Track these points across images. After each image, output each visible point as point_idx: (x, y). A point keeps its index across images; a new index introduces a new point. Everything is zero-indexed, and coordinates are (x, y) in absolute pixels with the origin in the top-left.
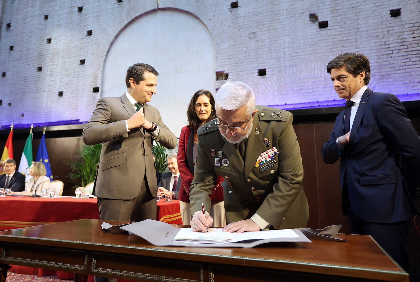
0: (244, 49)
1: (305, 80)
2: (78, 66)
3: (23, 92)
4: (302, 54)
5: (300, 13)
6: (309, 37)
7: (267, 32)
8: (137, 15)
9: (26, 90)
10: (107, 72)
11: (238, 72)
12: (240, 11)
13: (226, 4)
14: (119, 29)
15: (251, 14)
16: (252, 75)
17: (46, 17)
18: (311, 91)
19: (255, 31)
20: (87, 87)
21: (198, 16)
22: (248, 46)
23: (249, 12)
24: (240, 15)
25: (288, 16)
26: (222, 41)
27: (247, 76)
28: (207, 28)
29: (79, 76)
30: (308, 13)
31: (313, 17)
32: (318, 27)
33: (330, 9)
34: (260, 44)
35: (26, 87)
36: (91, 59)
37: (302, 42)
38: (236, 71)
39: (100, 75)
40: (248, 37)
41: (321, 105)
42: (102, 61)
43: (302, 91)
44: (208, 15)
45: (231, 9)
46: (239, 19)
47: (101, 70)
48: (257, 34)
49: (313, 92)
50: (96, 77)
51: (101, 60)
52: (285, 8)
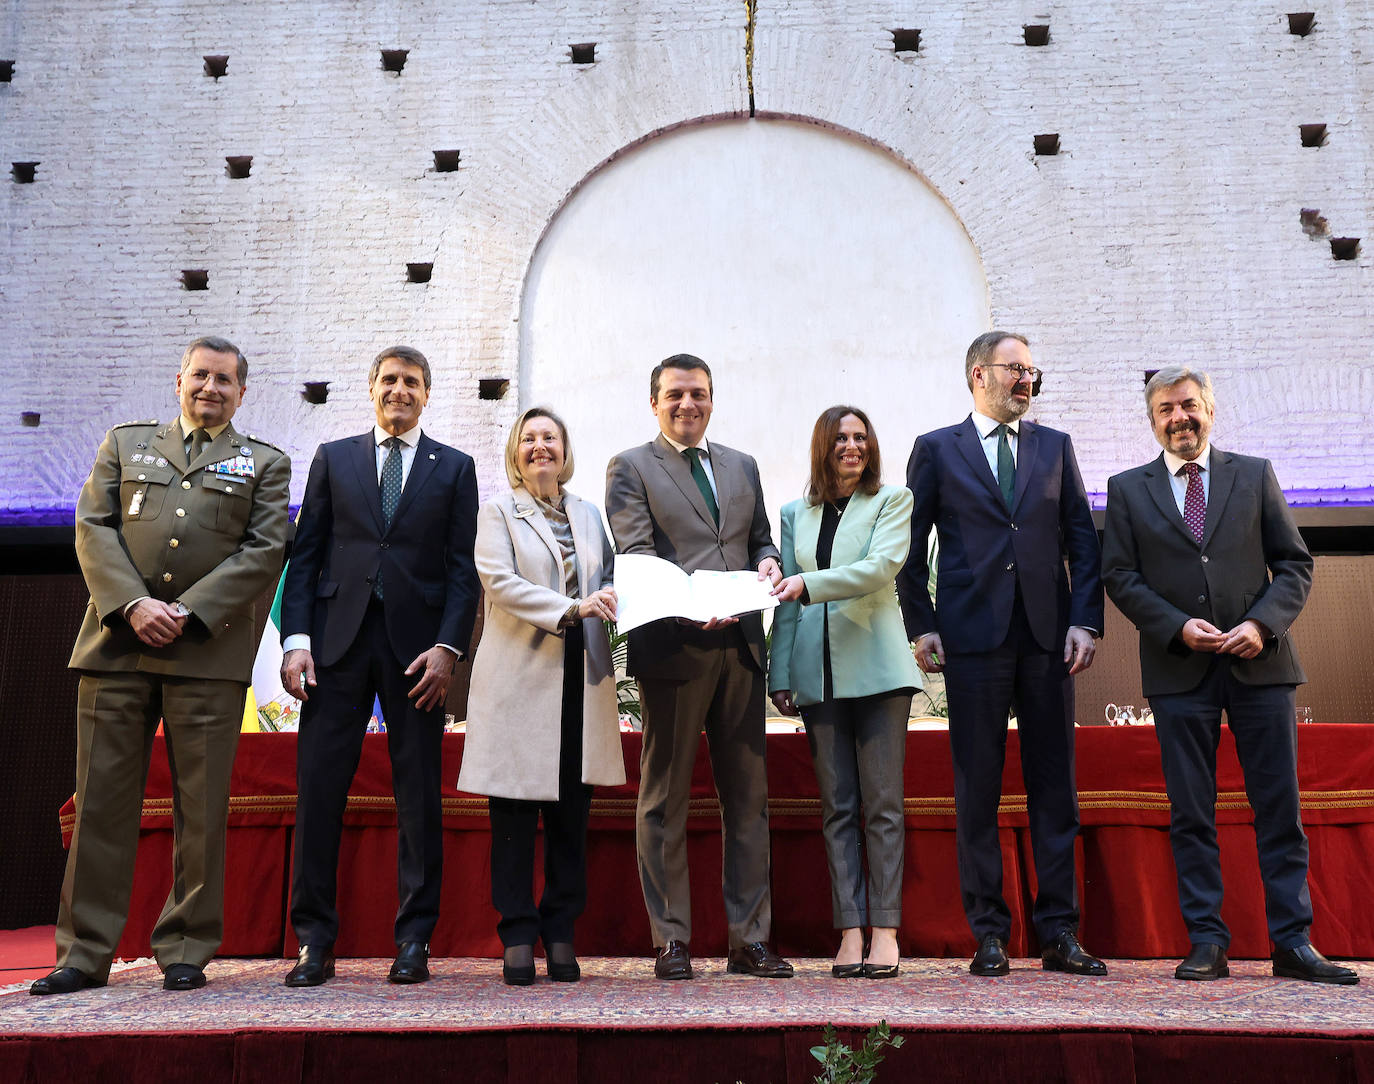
0: (1093, 299)
1: (1300, 418)
2: (399, 286)
3: (105, 371)
4: (1287, 333)
5: (1270, 204)
6: (1304, 283)
7: (1166, 250)
8: (664, 122)
9: (120, 361)
10: (537, 325)
11: (1077, 374)
12: (1066, 167)
13: (1018, 138)
14: (590, 167)
15: (1106, 183)
16: (1126, 387)
17: (216, 68)
18: (1321, 452)
19: (1127, 241)
20: (450, 373)
21: (917, 163)
22: (1105, 289)
23: (1102, 177)
24: (1071, 182)
25: (1234, 209)
26: (1011, 262)
27: (1106, 388)
28: (951, 209)
29: (406, 325)
30: (1297, 208)
31: (1312, 221)
32: (1329, 254)
33: (1363, 204)
34: (1145, 288)
35: (121, 351)
36: (463, 264)
37: (1283, 295)
38: (1069, 367)
39: (511, 333)
40: (1102, 260)
41: (1351, 499)
42: (517, 279)
43: (1295, 452)
44: (952, 165)
45: (1037, 158)
46: (1067, 194)
47: (516, 313)
48: (1133, 251)
49: (1329, 456)
50: (491, 337)
51: (514, 275)
52: (1221, 180)
